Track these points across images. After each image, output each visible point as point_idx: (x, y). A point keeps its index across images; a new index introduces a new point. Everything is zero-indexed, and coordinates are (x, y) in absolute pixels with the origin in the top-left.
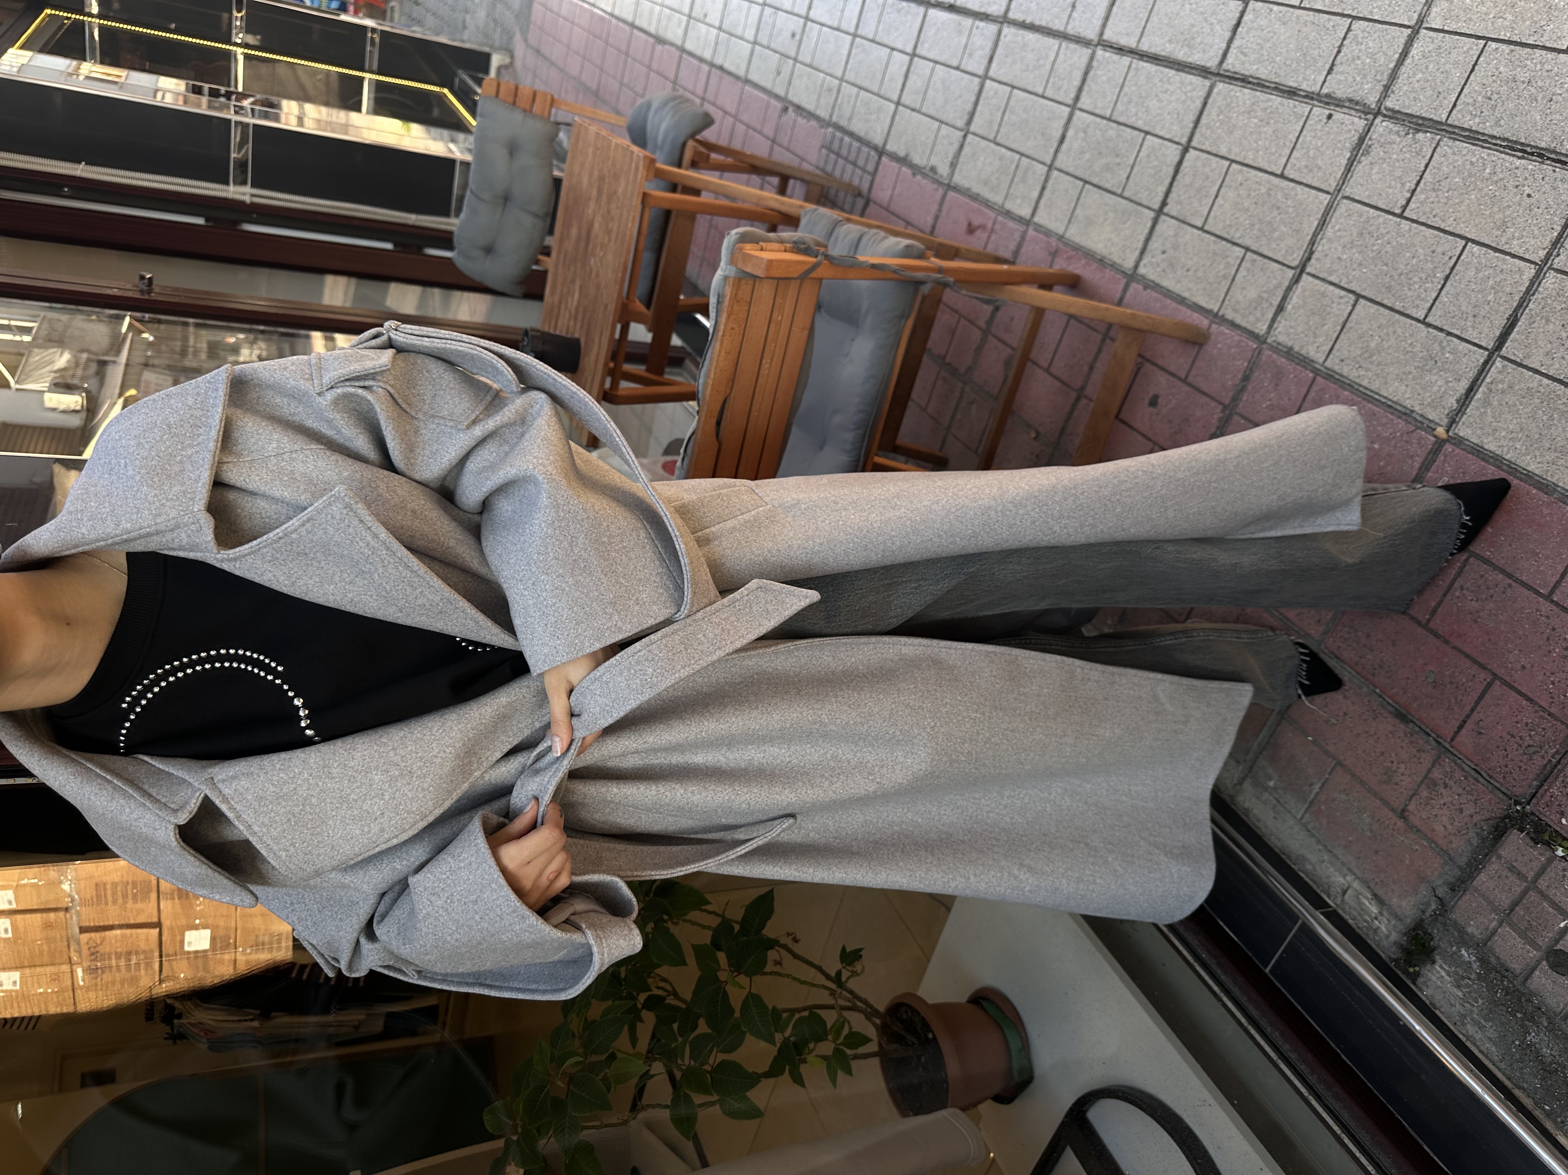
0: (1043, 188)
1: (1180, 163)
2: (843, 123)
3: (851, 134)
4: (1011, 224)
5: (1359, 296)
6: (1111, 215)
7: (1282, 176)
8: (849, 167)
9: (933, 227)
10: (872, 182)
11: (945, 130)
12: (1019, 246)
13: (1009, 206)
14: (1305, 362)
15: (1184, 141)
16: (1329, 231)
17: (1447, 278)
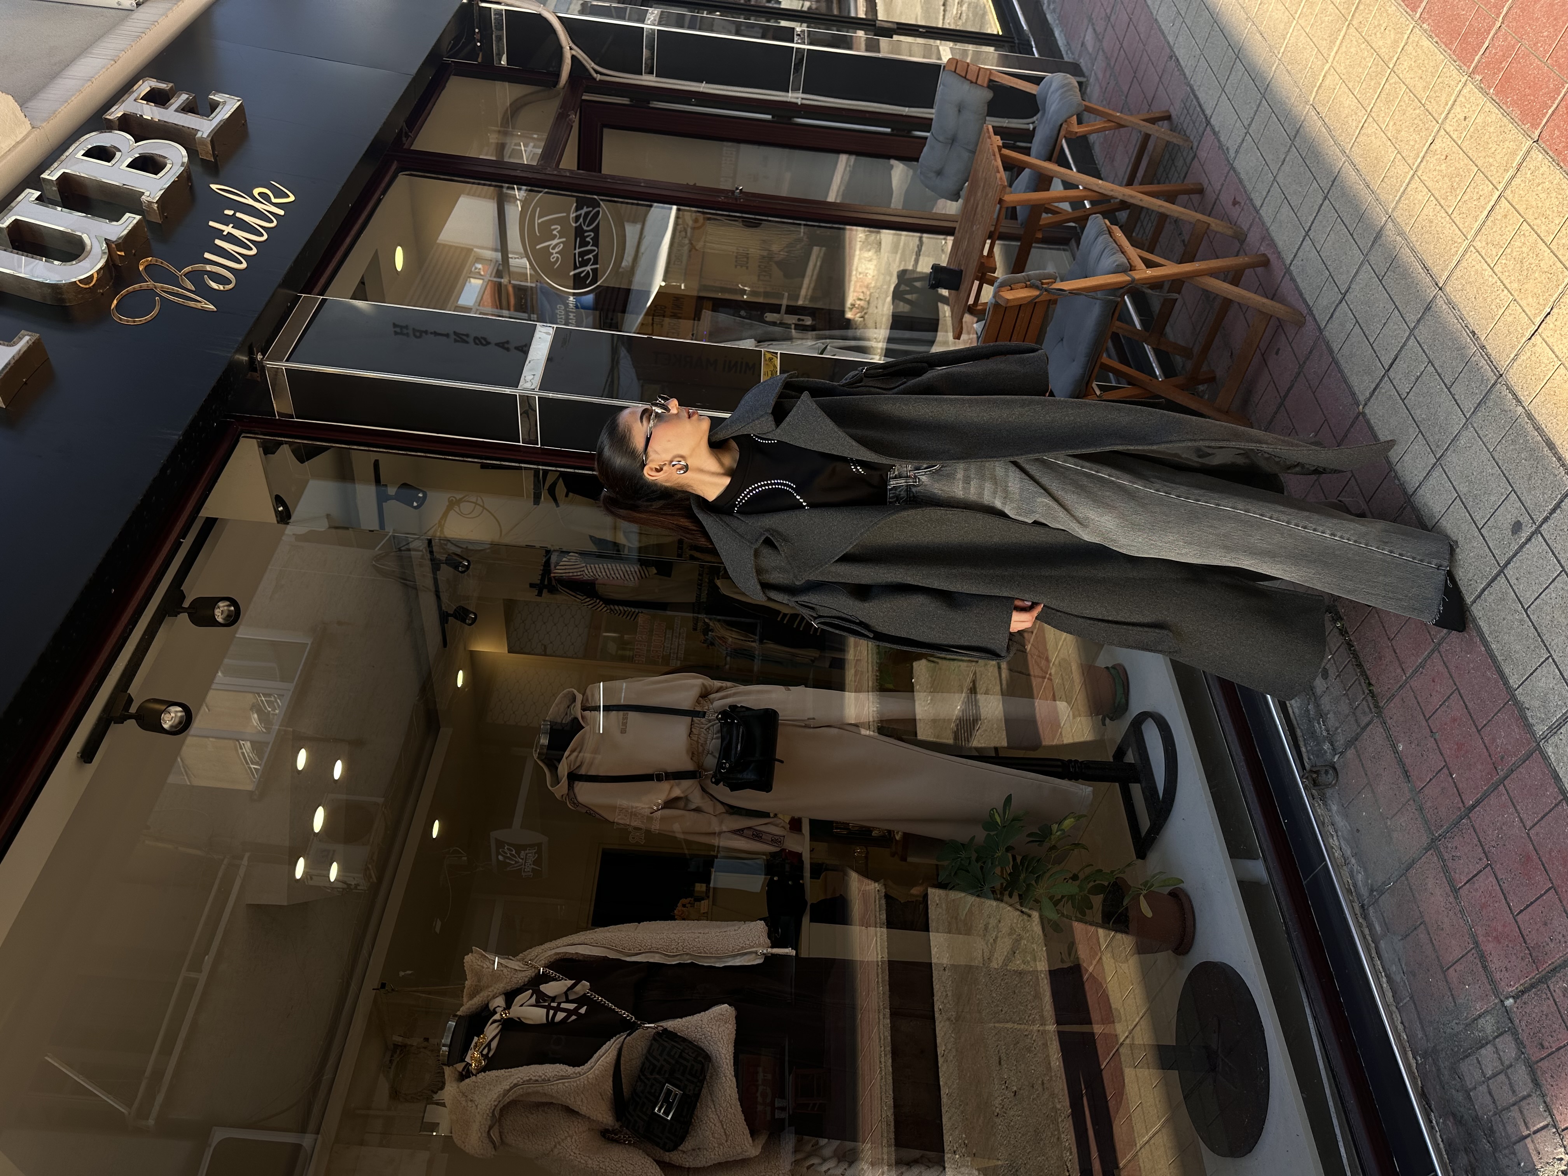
0: (1269, 191)
1: (1321, 205)
2: (1195, 88)
3: (1197, 99)
4: (1251, 208)
5: (1357, 322)
6: (1289, 225)
7: (1352, 235)
8: (1191, 125)
9: (1220, 191)
10: (1200, 141)
11: (1239, 123)
12: (1251, 226)
13: (1253, 196)
14: (1331, 351)
15: (1326, 191)
16: (1357, 278)
17: (1385, 324)
